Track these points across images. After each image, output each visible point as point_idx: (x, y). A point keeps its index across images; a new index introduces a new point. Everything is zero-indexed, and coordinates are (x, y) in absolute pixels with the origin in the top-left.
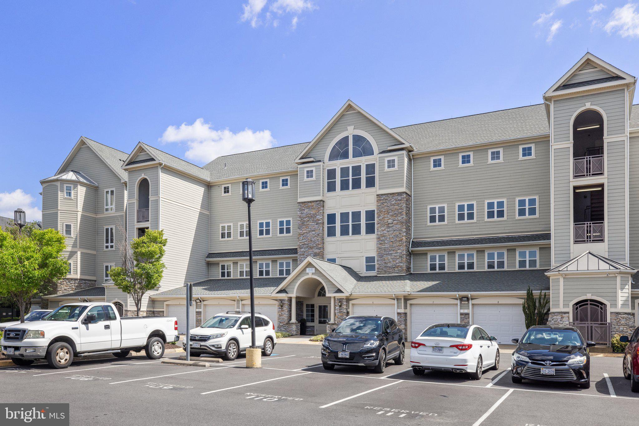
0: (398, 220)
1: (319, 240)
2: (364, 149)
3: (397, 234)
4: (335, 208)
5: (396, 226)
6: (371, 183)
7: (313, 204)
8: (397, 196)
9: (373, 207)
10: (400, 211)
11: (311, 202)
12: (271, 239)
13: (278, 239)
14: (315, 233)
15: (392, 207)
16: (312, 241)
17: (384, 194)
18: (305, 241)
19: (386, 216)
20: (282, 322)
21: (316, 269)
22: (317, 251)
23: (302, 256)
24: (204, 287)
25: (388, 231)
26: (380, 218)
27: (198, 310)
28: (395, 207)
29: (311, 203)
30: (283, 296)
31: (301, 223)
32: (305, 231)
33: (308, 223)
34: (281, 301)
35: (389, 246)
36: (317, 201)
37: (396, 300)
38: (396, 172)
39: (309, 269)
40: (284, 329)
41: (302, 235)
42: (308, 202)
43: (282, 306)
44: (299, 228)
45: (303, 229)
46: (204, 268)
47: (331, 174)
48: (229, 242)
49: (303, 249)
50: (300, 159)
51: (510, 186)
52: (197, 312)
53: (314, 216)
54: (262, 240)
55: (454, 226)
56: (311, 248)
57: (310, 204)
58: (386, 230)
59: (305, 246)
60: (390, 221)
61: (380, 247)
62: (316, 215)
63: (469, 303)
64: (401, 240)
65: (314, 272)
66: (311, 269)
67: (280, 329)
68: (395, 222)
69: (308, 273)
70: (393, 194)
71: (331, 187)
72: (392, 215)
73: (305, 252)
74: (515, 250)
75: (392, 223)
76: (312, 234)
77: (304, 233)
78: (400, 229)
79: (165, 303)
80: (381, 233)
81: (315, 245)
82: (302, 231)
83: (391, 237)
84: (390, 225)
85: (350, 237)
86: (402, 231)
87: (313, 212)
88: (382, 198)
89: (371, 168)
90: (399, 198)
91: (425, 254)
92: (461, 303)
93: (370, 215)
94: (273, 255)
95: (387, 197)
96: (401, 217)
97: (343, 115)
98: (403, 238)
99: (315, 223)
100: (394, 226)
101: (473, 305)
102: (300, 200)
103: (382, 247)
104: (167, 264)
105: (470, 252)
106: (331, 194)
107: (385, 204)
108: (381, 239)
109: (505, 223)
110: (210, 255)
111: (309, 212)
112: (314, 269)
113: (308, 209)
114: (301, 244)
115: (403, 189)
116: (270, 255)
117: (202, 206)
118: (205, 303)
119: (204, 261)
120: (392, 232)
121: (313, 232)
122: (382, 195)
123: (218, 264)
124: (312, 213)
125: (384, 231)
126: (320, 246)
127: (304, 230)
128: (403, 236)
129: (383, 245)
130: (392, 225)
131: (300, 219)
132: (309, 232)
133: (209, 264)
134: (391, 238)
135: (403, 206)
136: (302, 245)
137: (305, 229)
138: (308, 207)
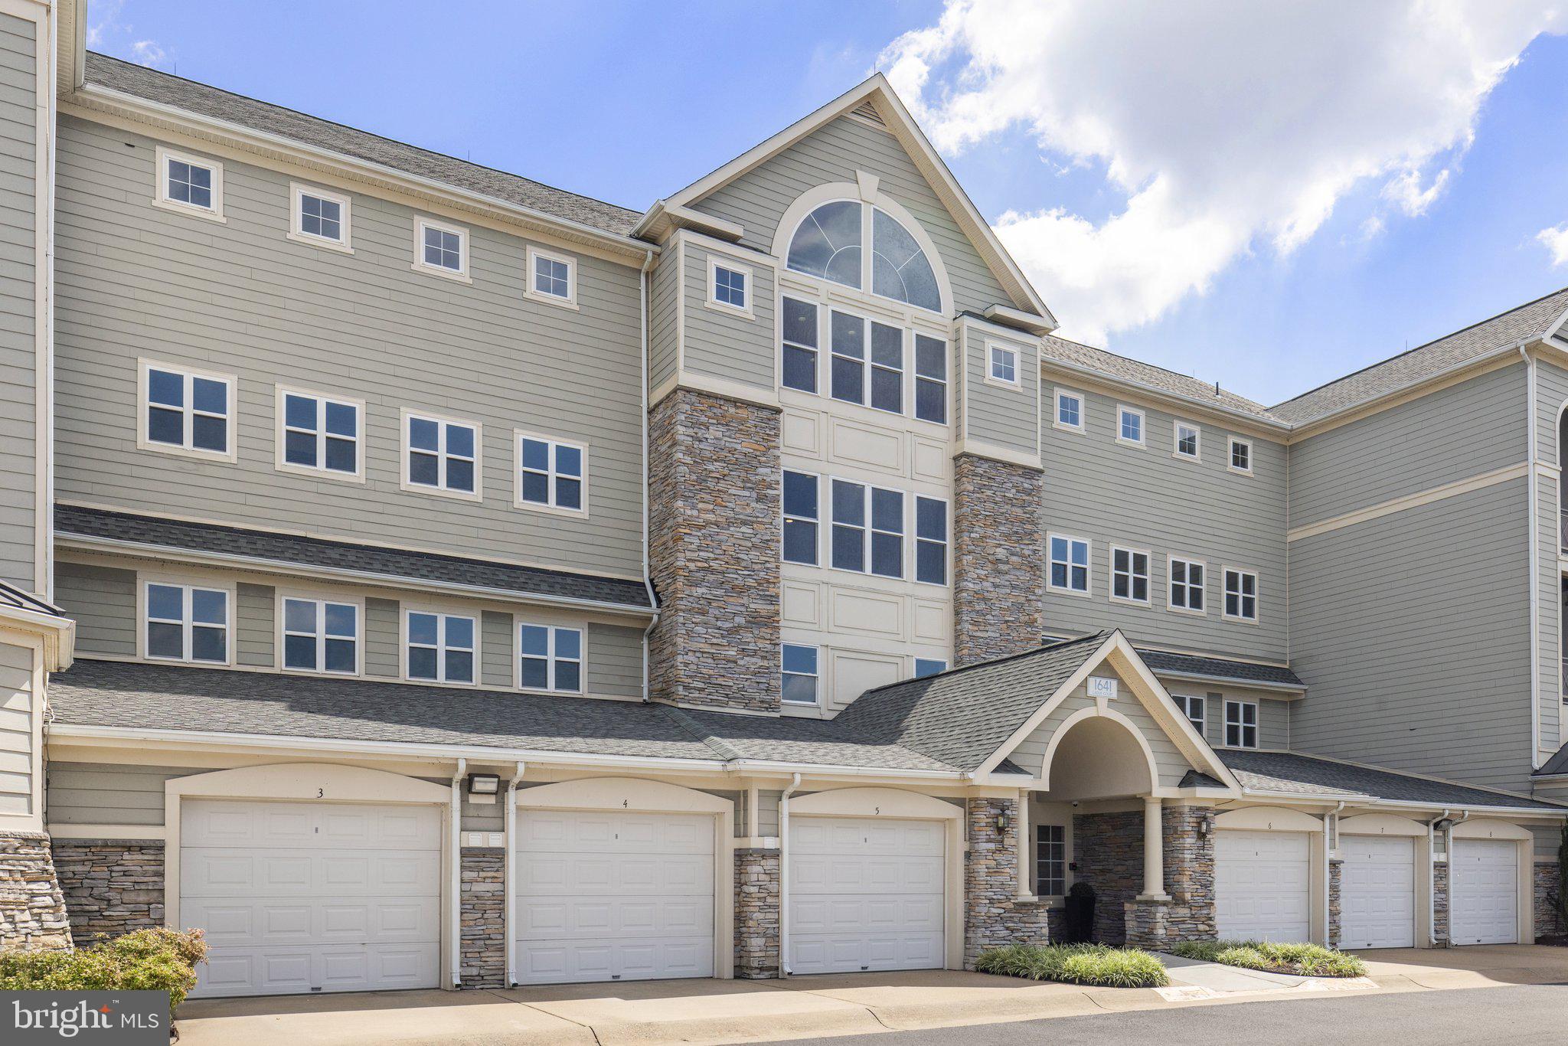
0: (1022, 556)
1: (768, 565)
3: (1022, 600)
4: (812, 455)
5: (1018, 573)
6: (931, 405)
7: (743, 413)
8: (1019, 475)
9: (940, 491)
10: (1029, 527)
11: (735, 402)
12: (475, 511)
13: (512, 518)
14: (751, 531)
15: (1006, 507)
16: (744, 564)
18: (712, 555)
19: (989, 531)
20: (1000, 901)
21: (1123, 686)
23: (698, 618)
25: (995, 586)
26: (973, 535)
27: (474, 839)
28: (1013, 509)
29: (737, 407)
31: (694, 477)
32: (711, 517)
33: (722, 485)
35: (998, 635)
36: (761, 407)
37: (1327, 820)
38: (1010, 396)
39: (1098, 680)
40: (1007, 932)
41: (699, 528)
42: (728, 400)
45: (701, 505)
47: (799, 318)
48: (209, 470)
49: (704, 590)
52: (467, 853)
53: (750, 463)
54: (426, 504)
55: (1106, 607)
56: (740, 590)
57: (732, 410)
58: (992, 580)
59: (711, 577)
60: (1001, 553)
61: (974, 634)
62: (755, 463)
64: (1031, 623)
65: (1114, 695)
66: (1103, 681)
67: (988, 933)
68: (1014, 559)
69: (1094, 699)
70: (1012, 465)
71: (798, 372)
72: (1007, 537)
73: (709, 602)
74: (1219, 697)
75: (1007, 563)
76: (740, 535)
77: (708, 523)
78: (1027, 585)
80: (977, 587)
81: (751, 582)
82: (695, 513)
83: (1004, 605)
84: (1003, 567)
85: (866, 578)
86: (1034, 594)
87: (744, 446)
88: (980, 471)
89: (931, 353)
90: (1026, 485)
93: (932, 515)
95: (994, 473)
96: (1031, 547)
97: (842, 118)
98: (1036, 615)
99: (754, 495)
100: (1013, 573)
102: (688, 379)
103: (979, 634)
107: (989, 493)
108: (977, 608)
111: (728, 442)
112: (1114, 683)
113: (721, 428)
114: (692, 566)
115: (1034, 461)
120: (1008, 591)
121: (744, 529)
122: (981, 458)
123: (128, 579)
124: (738, 447)
125: (985, 584)
127: (707, 511)
128: (1037, 611)
129: (982, 628)
131: (688, 460)
132: (730, 523)
134: (1004, 609)
135: (1036, 515)
136: (700, 569)
137: (711, 507)
138: (724, 421)
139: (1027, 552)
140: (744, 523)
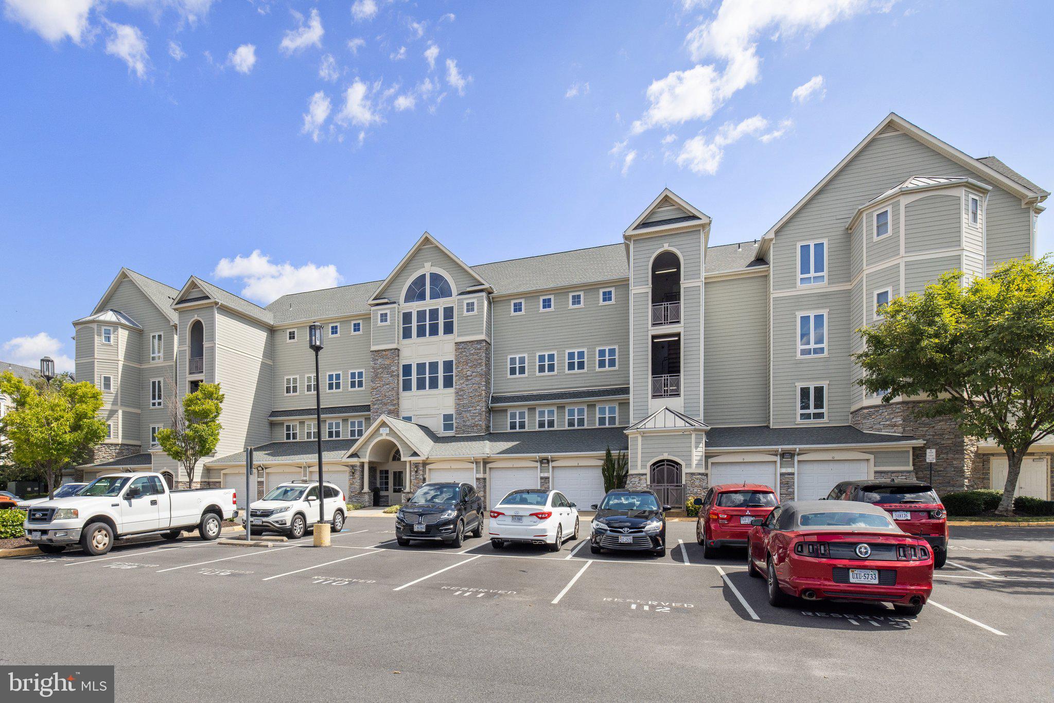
1: (394, 394)
2: (441, 289)
3: (477, 388)
4: (410, 358)
5: (475, 379)
6: (449, 329)
7: (387, 353)
8: (476, 344)
9: (451, 357)
10: (479, 361)
11: (385, 350)
12: (342, 394)
13: (350, 393)
14: (389, 386)
15: (471, 356)
16: (387, 396)
17: (463, 342)
18: (378, 396)
19: (464, 367)
20: (353, 492)
21: (391, 429)
22: (392, 408)
23: (375, 414)
24: (266, 452)
25: (467, 385)
27: (260, 480)
28: (474, 356)
29: (385, 352)
30: (354, 461)
31: (375, 375)
32: (379, 385)
33: (382, 375)
34: (353, 466)
35: (468, 402)
36: (391, 350)
37: (475, 463)
38: (475, 317)
39: (383, 428)
40: (356, 501)
41: (376, 389)
42: (382, 350)
43: (353, 473)
44: (372, 382)
45: (376, 382)
46: (267, 428)
47: (407, 317)
48: (295, 398)
49: (377, 406)
50: (373, 300)
51: (590, 334)
52: (258, 482)
53: (389, 366)
54: (331, 395)
55: (535, 379)
56: (386, 404)
58: (465, 383)
59: (378, 402)
60: (469, 374)
63: (549, 465)
64: (480, 395)
65: (388, 432)
68: (474, 374)
69: (382, 434)
70: (472, 341)
71: (407, 334)
72: (471, 367)
73: (378, 409)
74: (595, 405)
75: (471, 376)
76: (386, 388)
77: (378, 387)
78: (478, 382)
79: (223, 472)
80: (460, 387)
81: (389, 401)
82: (375, 385)
83: (470, 391)
84: (469, 378)
85: (427, 391)
86: (481, 384)
87: (387, 362)
88: (462, 347)
89: (449, 312)
90: (478, 347)
91: (504, 411)
92: (541, 466)
93: (448, 365)
94: (344, 413)
95: (467, 346)
96: (480, 368)
97: (420, 250)
98: (482, 392)
99: (390, 376)
100: (473, 378)
101: (553, 467)
102: (373, 348)
103: (461, 403)
104: (225, 424)
105: (551, 408)
106: (407, 341)
107: (464, 353)
108: (460, 393)
109: (585, 375)
110: (274, 414)
111: (383, 363)
112: (388, 429)
113: (381, 359)
114: (374, 400)
115: (483, 337)
116: (341, 413)
117: (265, 355)
118: (268, 470)
119: (267, 421)
120: (471, 386)
121: (387, 386)
122: (461, 343)
123: (283, 424)
125: (463, 385)
126: (395, 402)
127: (377, 384)
129: (462, 400)
130: (471, 378)
131: (373, 371)
132: (383, 385)
133: (272, 425)
135: (482, 356)
136: (376, 399)
137: (379, 382)
138: (382, 357)
139: (478, 371)
140: (387, 384)
